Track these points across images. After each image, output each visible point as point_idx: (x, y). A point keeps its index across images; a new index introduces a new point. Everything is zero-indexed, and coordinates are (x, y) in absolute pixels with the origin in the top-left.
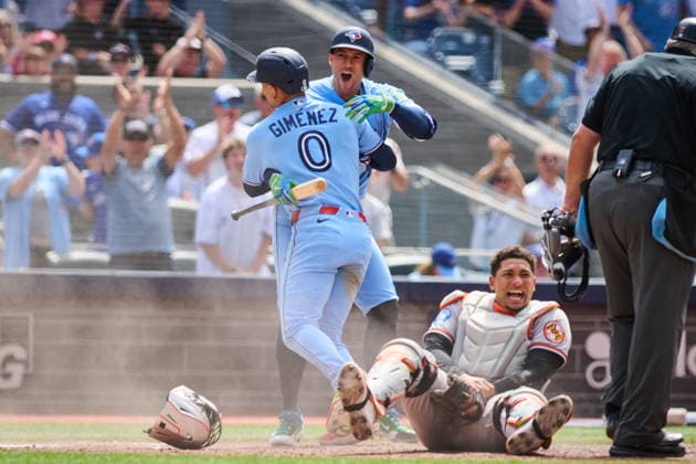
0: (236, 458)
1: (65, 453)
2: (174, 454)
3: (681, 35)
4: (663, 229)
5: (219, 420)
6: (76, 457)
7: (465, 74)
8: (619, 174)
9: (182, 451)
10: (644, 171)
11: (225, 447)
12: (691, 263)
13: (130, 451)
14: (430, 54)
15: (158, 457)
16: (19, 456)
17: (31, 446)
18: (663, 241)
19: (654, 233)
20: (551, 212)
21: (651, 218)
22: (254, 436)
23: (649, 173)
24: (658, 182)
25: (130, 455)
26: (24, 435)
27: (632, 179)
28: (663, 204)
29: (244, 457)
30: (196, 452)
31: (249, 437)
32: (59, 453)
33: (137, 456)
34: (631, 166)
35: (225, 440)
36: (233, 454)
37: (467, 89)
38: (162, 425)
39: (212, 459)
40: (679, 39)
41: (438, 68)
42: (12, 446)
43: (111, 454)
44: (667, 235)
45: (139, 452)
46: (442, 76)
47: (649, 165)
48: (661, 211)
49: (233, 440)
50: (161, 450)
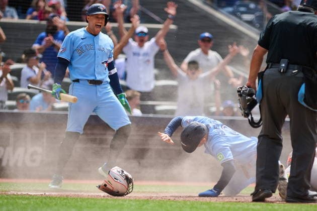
0: (138, 201)
1: (59, 197)
2: (110, 198)
3: (305, 4)
4: (304, 98)
5: (132, 182)
6: (64, 199)
7: (250, 23)
8: (282, 71)
9: (113, 197)
10: (295, 70)
11: (135, 195)
12: (315, 112)
13: (89, 197)
14: (234, 14)
15: (102, 199)
16: (37, 198)
17: (43, 194)
18: (303, 103)
19: (299, 100)
20: (241, 88)
21: (298, 93)
22: (147, 191)
23: (296, 71)
24: (301, 75)
25: (89, 198)
26: (41, 189)
27: (289, 74)
28: (303, 86)
29: (142, 200)
30: (120, 198)
31: (145, 190)
32: (56, 197)
33: (92, 199)
34: (287, 68)
35: (134, 192)
36: (137, 199)
37: (251, 30)
38: (105, 185)
39: (127, 201)
40: (304, 6)
41: (238, 20)
42: (34, 194)
43: (80, 198)
44: (305, 100)
45: (93, 197)
46: (239, 24)
47: (296, 67)
48: (303, 89)
49: (137, 192)
50: (104, 196)
